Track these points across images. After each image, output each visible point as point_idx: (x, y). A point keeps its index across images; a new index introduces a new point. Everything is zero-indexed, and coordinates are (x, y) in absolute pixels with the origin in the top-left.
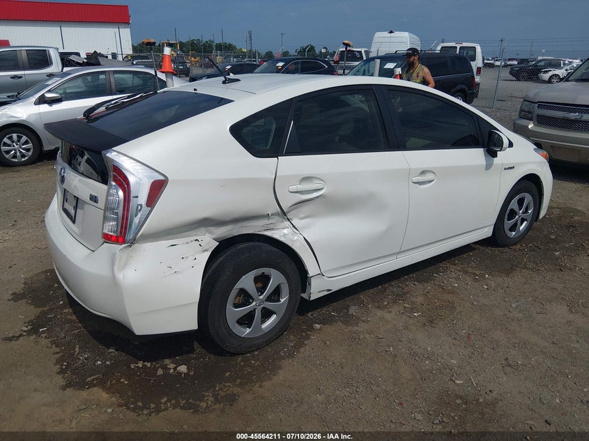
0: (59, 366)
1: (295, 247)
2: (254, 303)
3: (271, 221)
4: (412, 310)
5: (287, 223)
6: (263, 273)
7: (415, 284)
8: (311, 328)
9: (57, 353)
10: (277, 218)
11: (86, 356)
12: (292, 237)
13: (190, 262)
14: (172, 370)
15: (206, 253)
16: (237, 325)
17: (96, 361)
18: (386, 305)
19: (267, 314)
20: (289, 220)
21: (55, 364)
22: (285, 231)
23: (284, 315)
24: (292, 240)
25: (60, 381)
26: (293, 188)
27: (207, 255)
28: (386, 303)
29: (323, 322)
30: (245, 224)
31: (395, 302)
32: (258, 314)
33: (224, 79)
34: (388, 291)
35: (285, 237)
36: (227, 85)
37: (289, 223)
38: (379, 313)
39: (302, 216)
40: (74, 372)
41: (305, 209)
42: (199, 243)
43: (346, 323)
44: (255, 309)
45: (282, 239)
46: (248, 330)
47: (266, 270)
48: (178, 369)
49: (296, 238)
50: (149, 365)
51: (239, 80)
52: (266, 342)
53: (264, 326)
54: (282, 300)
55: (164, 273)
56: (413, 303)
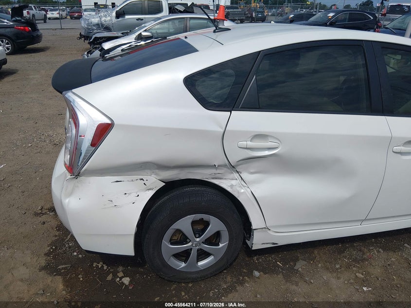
0: (49, 248)
1: (241, 199)
2: (190, 244)
3: (218, 171)
4: (364, 282)
5: (236, 175)
6: (202, 219)
7: (378, 252)
8: (250, 274)
9: (56, 236)
10: (226, 169)
11: (71, 245)
12: (238, 189)
13: (132, 198)
14: (118, 279)
15: (150, 191)
16: (172, 259)
17: (74, 252)
18: (337, 269)
19: (203, 255)
20: (238, 172)
21: (48, 246)
22: (234, 182)
23: (222, 259)
24: (238, 192)
25: (43, 262)
26: (243, 144)
27: (151, 193)
28: (338, 266)
29: (264, 271)
30: (192, 170)
31: (348, 267)
32: (194, 254)
33: (215, 28)
34: (346, 253)
35: (232, 188)
36: (217, 34)
37: (238, 175)
38: (326, 276)
39: (252, 171)
40: (54, 258)
41: (256, 165)
42: (144, 182)
43: (287, 278)
44: (191, 249)
45: (229, 189)
46: (183, 265)
47: (205, 217)
48: (123, 279)
49: (242, 191)
50: (105, 267)
51: (230, 29)
52: (201, 278)
53: (200, 263)
54: (221, 245)
55: (104, 205)
56: (368, 273)
